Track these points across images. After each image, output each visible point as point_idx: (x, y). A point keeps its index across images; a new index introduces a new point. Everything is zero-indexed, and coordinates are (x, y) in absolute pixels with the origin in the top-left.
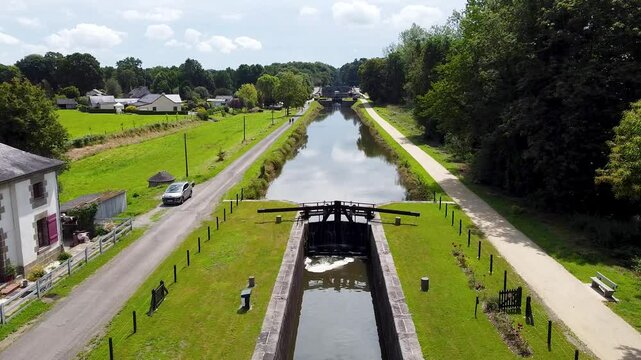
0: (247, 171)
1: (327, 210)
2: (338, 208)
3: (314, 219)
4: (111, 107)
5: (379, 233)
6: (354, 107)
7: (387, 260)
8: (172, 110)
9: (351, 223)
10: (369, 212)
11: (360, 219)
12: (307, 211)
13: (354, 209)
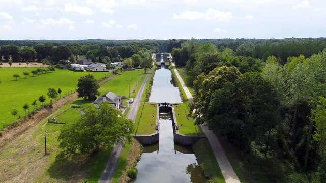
0: (143, 95)
1: (163, 104)
2: (165, 104)
3: (161, 106)
4: (79, 69)
5: (173, 108)
6: (169, 67)
7: (174, 112)
8: (102, 70)
9: (168, 107)
10: (171, 105)
11: (170, 106)
12: (159, 104)
13: (169, 104)
